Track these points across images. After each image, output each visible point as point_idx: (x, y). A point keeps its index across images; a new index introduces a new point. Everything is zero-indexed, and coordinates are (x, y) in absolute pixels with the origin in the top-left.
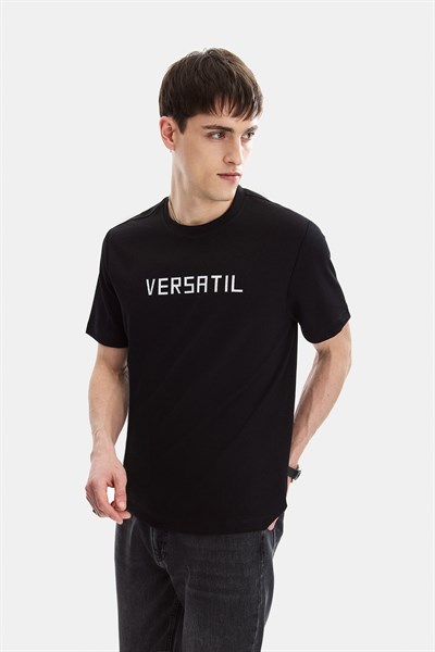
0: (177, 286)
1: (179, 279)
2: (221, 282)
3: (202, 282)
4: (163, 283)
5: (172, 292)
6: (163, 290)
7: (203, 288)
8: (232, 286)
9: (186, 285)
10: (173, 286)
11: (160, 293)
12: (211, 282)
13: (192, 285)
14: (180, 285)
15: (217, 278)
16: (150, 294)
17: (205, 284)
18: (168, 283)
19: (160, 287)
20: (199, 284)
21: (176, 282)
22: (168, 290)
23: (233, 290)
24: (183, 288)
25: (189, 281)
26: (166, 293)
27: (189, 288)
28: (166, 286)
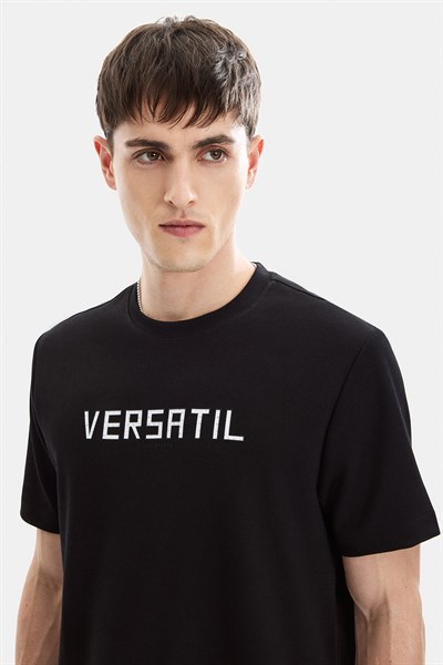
0: (134, 425)
1: (140, 413)
2: (208, 420)
3: (176, 418)
4: (112, 419)
5: (126, 436)
6: (111, 431)
7: (175, 429)
8: (225, 428)
9: (150, 423)
10: (128, 424)
11: (106, 436)
12: (191, 420)
13: (160, 425)
14: (139, 423)
15: (200, 412)
16: (89, 436)
17: (181, 424)
18: (121, 419)
19: (107, 425)
20: (170, 424)
21: (134, 418)
22: (120, 431)
23: (227, 436)
24: (144, 430)
25: (155, 418)
26: (116, 437)
27: (154, 430)
28: (117, 425)
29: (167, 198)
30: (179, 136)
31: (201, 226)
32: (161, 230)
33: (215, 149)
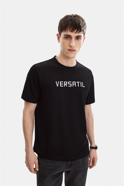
0: (66, 84)
1: (67, 82)
2: (80, 84)
3: (74, 83)
4: (61, 83)
5: (65, 86)
6: (61, 85)
7: (74, 85)
9: (69, 84)
10: (65, 84)
11: (61, 86)
12: (77, 84)
13: (71, 84)
14: (67, 84)
15: (78, 82)
16: (57, 86)
17: (75, 84)
18: (63, 83)
19: (61, 84)
20: (73, 84)
21: (66, 83)
22: (63, 85)
23: (83, 86)
24: (68, 85)
25: (70, 83)
26: (63, 86)
27: (70, 85)
28: (63, 84)
29: (70, 45)
30: (74, 35)
31: (75, 51)
32: (68, 51)
33: (78, 38)
